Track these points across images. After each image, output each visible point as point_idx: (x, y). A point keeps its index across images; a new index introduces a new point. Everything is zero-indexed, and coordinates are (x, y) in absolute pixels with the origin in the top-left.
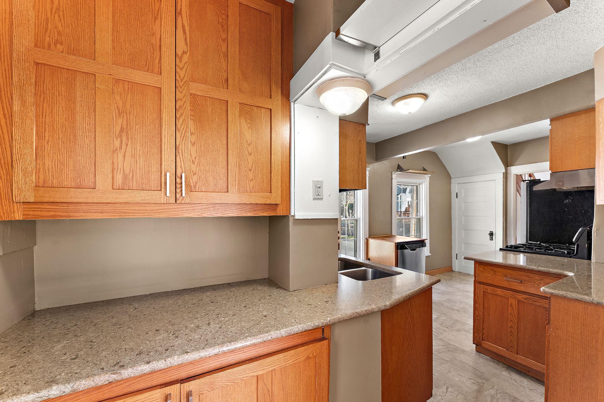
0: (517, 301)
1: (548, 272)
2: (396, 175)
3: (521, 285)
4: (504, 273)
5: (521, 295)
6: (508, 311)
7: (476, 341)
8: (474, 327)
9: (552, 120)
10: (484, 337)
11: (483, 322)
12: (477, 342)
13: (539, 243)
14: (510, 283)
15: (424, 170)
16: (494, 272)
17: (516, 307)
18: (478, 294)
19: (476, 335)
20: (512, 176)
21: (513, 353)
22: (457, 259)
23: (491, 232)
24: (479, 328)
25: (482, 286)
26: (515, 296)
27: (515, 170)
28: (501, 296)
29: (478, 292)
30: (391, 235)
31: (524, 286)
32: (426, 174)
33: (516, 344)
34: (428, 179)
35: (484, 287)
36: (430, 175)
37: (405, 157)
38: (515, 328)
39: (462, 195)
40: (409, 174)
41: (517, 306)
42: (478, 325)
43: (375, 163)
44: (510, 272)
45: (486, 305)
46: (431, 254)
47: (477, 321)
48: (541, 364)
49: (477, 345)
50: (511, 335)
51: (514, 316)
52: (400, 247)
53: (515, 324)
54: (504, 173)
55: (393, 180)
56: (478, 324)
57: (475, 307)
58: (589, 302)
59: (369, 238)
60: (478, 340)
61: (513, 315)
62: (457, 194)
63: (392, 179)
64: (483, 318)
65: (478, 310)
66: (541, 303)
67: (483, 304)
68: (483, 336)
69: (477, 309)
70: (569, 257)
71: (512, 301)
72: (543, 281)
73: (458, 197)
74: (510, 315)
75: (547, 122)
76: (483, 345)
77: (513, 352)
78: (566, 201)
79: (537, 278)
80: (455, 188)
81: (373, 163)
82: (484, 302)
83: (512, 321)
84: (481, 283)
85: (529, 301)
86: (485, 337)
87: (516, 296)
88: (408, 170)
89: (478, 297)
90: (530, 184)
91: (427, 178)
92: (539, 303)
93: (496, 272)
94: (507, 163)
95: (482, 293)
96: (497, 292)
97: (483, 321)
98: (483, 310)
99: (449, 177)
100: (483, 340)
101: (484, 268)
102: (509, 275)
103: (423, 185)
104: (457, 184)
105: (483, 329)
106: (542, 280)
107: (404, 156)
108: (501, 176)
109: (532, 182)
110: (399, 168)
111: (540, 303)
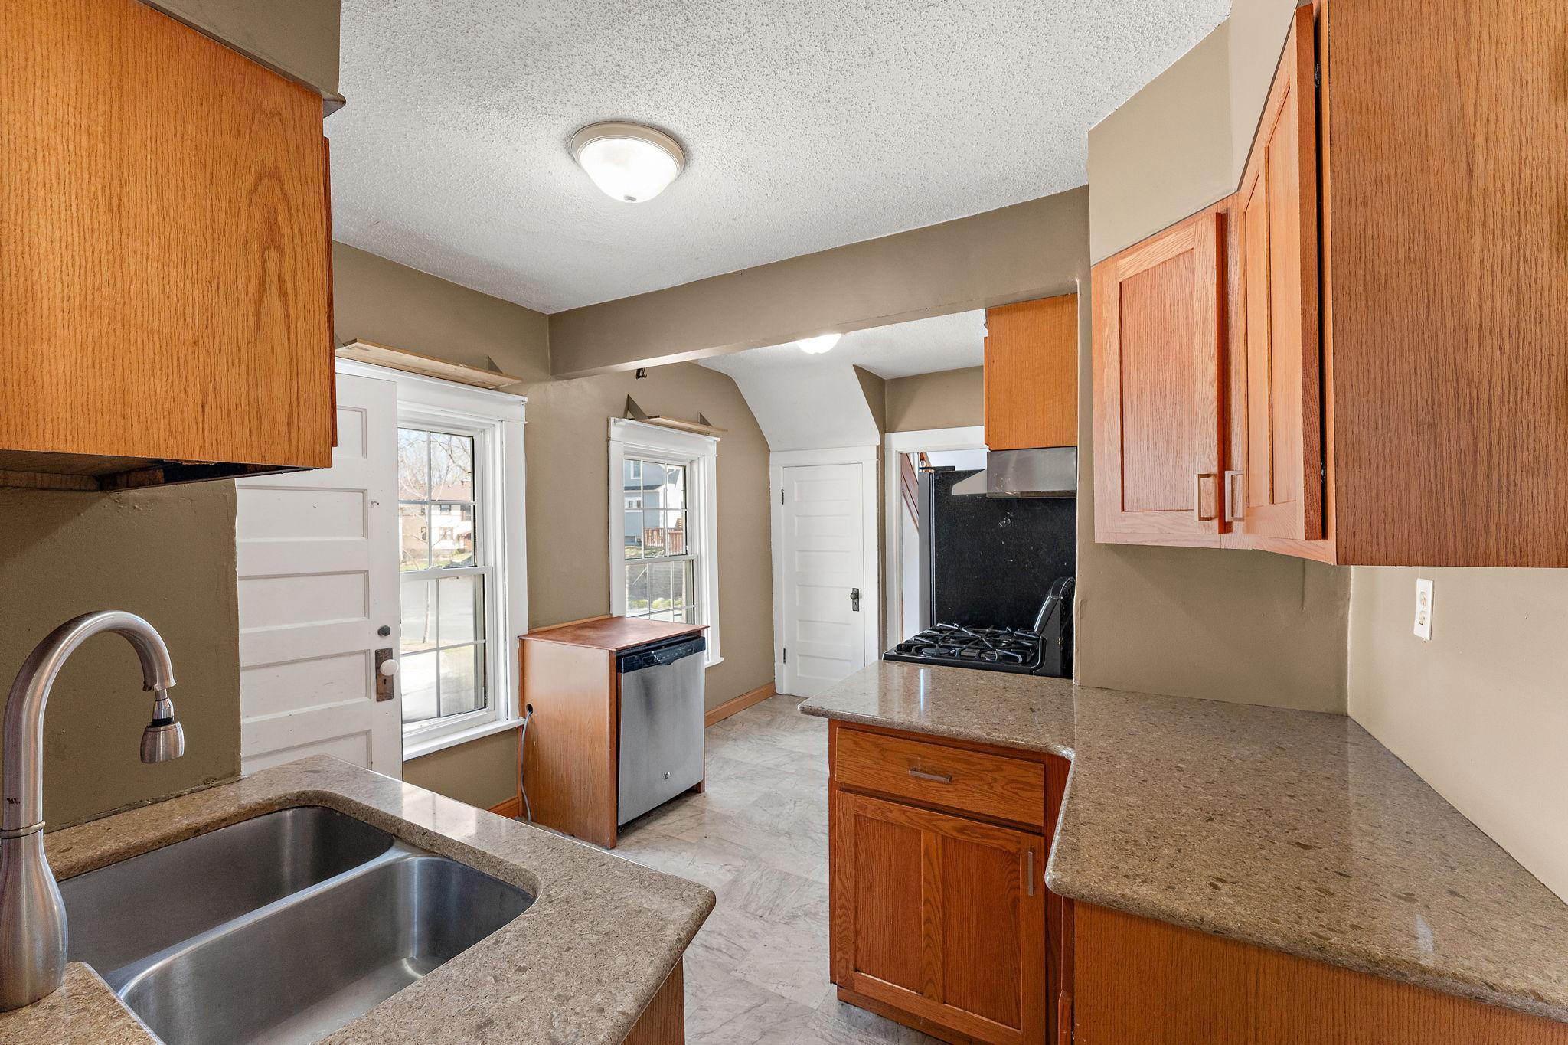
0: (940, 839)
1: (1012, 746)
2: (620, 429)
3: (950, 788)
4: (907, 754)
5: (951, 820)
6: (919, 872)
7: (840, 977)
8: (831, 929)
9: (989, 313)
10: (859, 959)
11: (856, 912)
12: (844, 978)
13: (956, 626)
14: (924, 783)
15: (703, 421)
16: (883, 750)
17: (938, 859)
18: (842, 824)
19: (839, 955)
20: (894, 455)
21: (934, 1000)
22: (785, 662)
23: (855, 592)
24: (845, 933)
25: (851, 796)
26: (935, 825)
27: (902, 441)
28: (901, 827)
29: (842, 817)
30: (607, 617)
31: (956, 791)
32: (708, 434)
33: (941, 974)
34: (714, 449)
35: (856, 801)
36: (718, 439)
37: (641, 374)
38: (937, 919)
39: (793, 497)
40: (660, 428)
41: (940, 852)
42: (842, 923)
43: (550, 380)
44: (919, 749)
45: (862, 858)
46: (723, 659)
47: (839, 912)
48: (1002, 1023)
49: (841, 987)
50: (928, 946)
51: (934, 886)
52: (627, 661)
53: (936, 911)
54: (878, 446)
55: (612, 444)
56: (842, 920)
57: (835, 866)
58: (1192, 928)
59: (530, 634)
60: (843, 972)
61: (933, 883)
62: (782, 494)
63: (608, 441)
64: (856, 901)
65: (842, 874)
66: (998, 839)
67: (855, 854)
68: (856, 957)
69: (839, 871)
70: (1028, 671)
71: (928, 840)
72: (1001, 773)
73: (784, 501)
74: (925, 884)
75: (980, 315)
76: (858, 987)
77: (936, 998)
78: (1002, 523)
79: (989, 765)
80: (778, 478)
81: (541, 381)
82: (856, 848)
83: (929, 901)
84: (847, 789)
85: (970, 836)
86: (862, 960)
87: (939, 823)
88: (656, 417)
89: (840, 835)
90: (936, 476)
91: (711, 444)
92: (992, 841)
93: (886, 750)
94: (886, 426)
95: (853, 820)
96: (888, 814)
97: (856, 908)
98: (855, 874)
99: (766, 450)
100: (856, 970)
101: (857, 739)
102: (919, 759)
103: (701, 465)
104: (782, 468)
105: (857, 933)
106: (999, 769)
107: (639, 370)
108: (873, 453)
109: (940, 472)
110: (631, 410)
111: (996, 842)
